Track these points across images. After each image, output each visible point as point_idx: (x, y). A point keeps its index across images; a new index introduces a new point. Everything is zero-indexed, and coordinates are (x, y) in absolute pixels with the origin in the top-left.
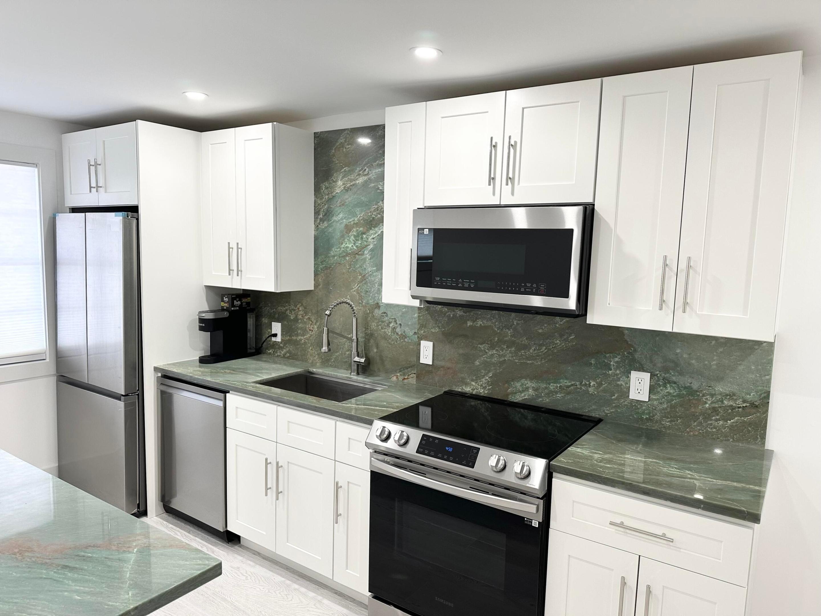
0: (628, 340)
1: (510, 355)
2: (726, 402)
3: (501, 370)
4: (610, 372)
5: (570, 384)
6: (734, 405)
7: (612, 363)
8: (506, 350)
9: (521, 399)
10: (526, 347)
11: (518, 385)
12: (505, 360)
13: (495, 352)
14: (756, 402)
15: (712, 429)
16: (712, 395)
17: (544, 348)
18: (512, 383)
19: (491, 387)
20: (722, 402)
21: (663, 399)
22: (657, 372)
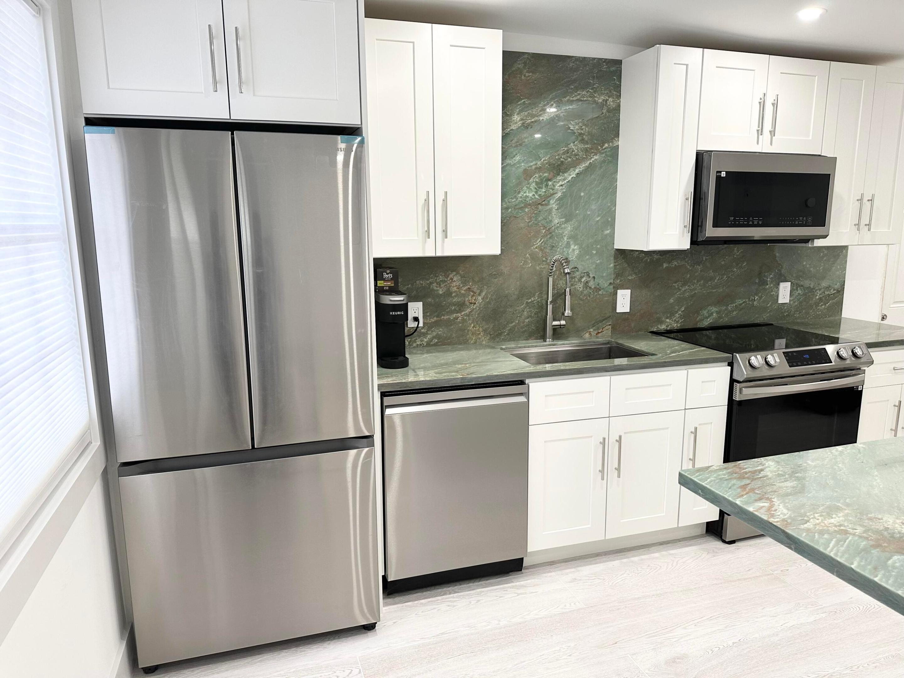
0: (778, 260)
1: (700, 287)
2: (826, 293)
3: (692, 303)
4: (767, 286)
5: (742, 302)
6: (830, 293)
7: (768, 280)
8: (696, 284)
9: (707, 323)
10: (712, 279)
11: (705, 312)
12: (695, 293)
13: (687, 288)
14: (839, 288)
15: (819, 312)
16: (820, 290)
17: (725, 276)
18: (701, 312)
19: (683, 320)
20: (824, 293)
21: (796, 299)
22: (793, 281)
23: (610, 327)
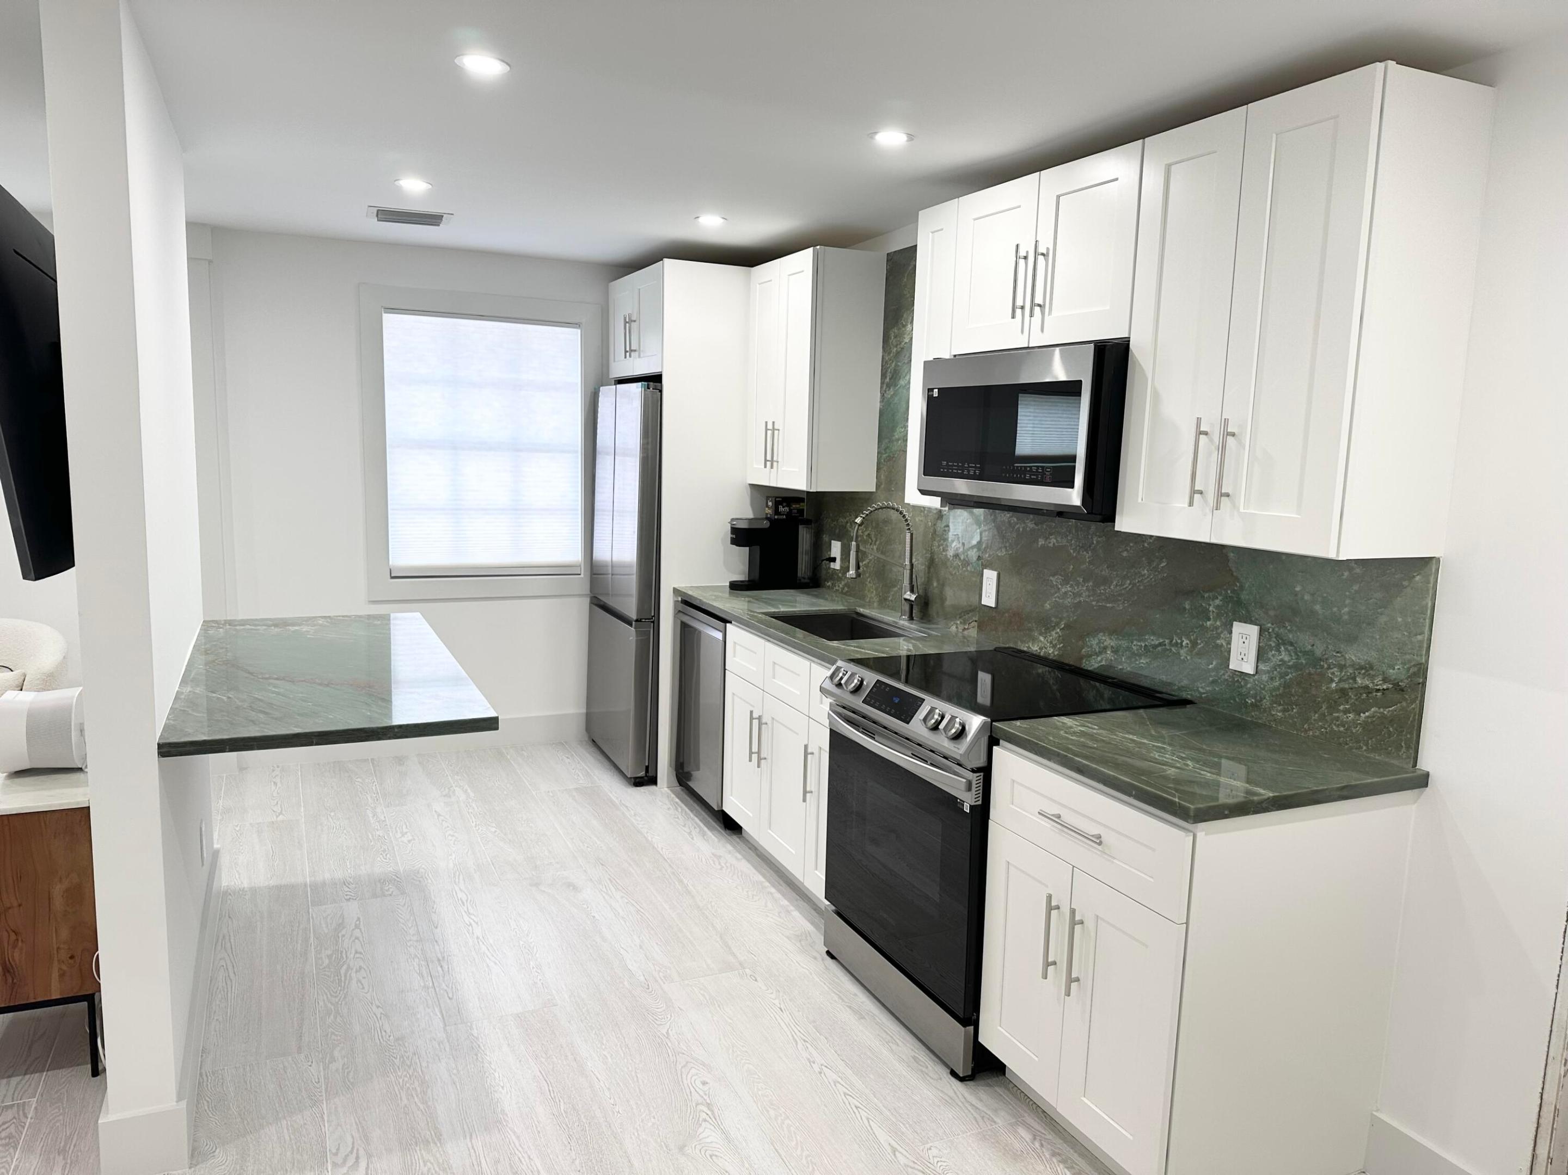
0: (1234, 569)
1: (1087, 593)
2: (1359, 680)
3: (1075, 618)
4: (1208, 623)
5: (1157, 642)
6: (1371, 685)
7: (1211, 609)
8: (1083, 586)
9: (1096, 665)
10: (1106, 581)
11: (1094, 642)
12: (1080, 602)
13: (1069, 589)
14: (1402, 681)
15: (1338, 726)
16: (1342, 667)
17: (1128, 582)
18: (1087, 639)
19: (1062, 645)
20: (1354, 679)
21: (1275, 672)
22: (1269, 625)
23: (976, 624)
